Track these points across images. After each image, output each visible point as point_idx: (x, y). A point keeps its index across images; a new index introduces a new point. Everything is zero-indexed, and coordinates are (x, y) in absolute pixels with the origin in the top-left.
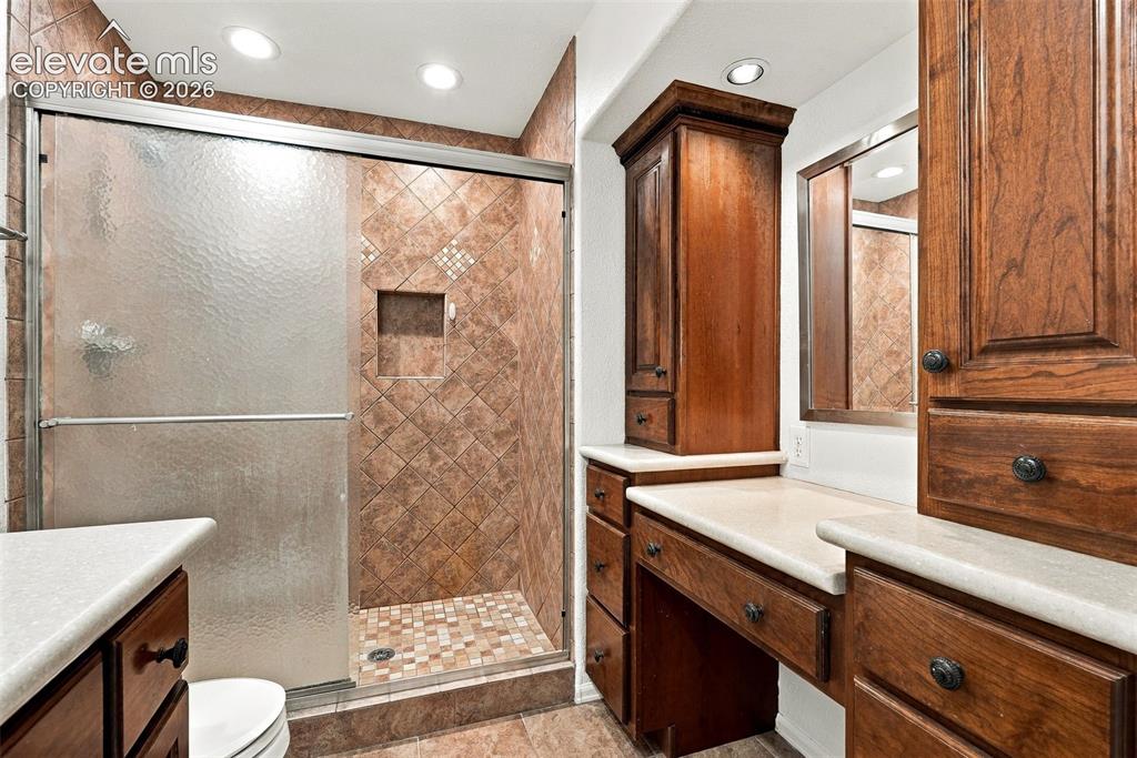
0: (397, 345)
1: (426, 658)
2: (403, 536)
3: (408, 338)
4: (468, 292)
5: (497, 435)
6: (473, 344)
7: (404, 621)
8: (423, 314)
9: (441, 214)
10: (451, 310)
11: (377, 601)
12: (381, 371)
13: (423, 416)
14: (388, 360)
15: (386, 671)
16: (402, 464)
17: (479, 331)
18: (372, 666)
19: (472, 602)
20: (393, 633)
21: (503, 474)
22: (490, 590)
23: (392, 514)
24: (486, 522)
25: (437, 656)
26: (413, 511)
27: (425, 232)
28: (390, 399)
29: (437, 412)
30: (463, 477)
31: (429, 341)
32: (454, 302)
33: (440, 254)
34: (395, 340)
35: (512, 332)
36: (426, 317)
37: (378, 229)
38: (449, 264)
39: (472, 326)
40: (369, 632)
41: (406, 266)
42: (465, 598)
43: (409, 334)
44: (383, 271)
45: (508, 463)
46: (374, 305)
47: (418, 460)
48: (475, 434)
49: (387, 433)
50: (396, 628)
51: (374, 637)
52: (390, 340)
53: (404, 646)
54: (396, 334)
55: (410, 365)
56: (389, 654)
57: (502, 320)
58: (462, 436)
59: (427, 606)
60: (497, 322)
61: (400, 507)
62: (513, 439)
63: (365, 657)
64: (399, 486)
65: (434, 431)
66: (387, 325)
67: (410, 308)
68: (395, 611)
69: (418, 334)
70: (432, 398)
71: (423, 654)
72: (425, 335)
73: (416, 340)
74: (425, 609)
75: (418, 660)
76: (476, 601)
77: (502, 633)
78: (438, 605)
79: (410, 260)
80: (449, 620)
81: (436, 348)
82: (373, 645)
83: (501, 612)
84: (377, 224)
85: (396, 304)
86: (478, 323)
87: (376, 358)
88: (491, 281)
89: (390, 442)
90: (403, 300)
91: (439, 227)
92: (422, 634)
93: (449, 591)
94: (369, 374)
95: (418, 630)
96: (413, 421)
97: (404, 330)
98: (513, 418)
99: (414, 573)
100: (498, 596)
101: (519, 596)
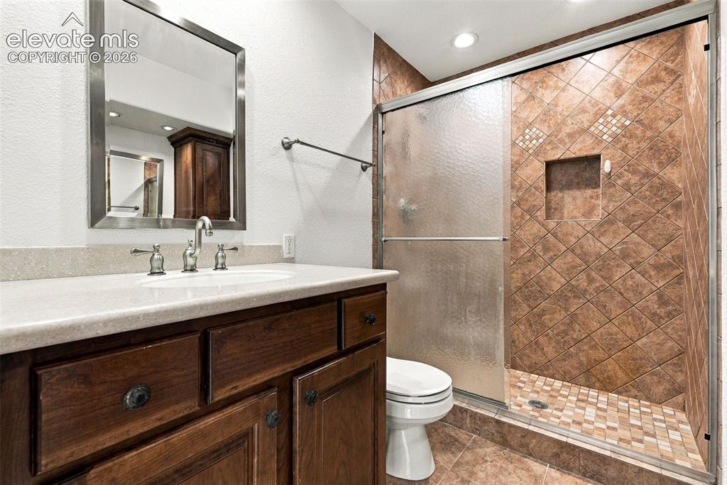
0: (563, 197)
1: (570, 421)
2: (565, 333)
3: (571, 192)
4: (624, 149)
5: (658, 268)
6: (629, 190)
7: (561, 392)
8: (584, 173)
9: (597, 94)
10: (606, 166)
11: (545, 372)
12: (548, 217)
13: (582, 248)
14: (555, 209)
15: (537, 414)
16: (563, 281)
17: (634, 179)
18: (530, 408)
19: (627, 402)
20: (551, 396)
21: (663, 301)
22: (648, 399)
23: (557, 316)
24: (644, 340)
25: (580, 424)
26: (573, 316)
27: (584, 111)
28: (555, 236)
29: (593, 246)
30: (619, 298)
31: (589, 192)
32: (610, 159)
33: (596, 124)
34: (560, 195)
35: (673, 174)
36: (587, 174)
37: (545, 121)
38: (605, 130)
39: (628, 176)
40: (534, 388)
41: (567, 140)
42: (620, 397)
43: (571, 189)
44: (548, 147)
45: (670, 293)
46: (543, 171)
47: (577, 280)
48: (631, 265)
49: (552, 259)
50: (554, 394)
51: (538, 392)
52: (556, 195)
53: (556, 406)
54: (561, 190)
55: (572, 211)
56: (544, 406)
57: (662, 165)
58: (618, 266)
59: (584, 390)
60: (655, 168)
61: (563, 312)
62: (678, 272)
63: (527, 401)
64: (562, 297)
65: (591, 260)
66: (555, 184)
67: (572, 170)
68: (558, 384)
69: (579, 188)
70: (589, 235)
71: (569, 417)
72: (585, 188)
73: (577, 193)
74: (581, 391)
75: (563, 419)
76: (631, 403)
77: (647, 434)
78: (593, 393)
79: (570, 135)
80: (599, 405)
81: (595, 197)
82: (534, 397)
83: (655, 420)
84: (544, 118)
85: (561, 169)
86: (634, 172)
87: (544, 208)
88: (649, 134)
89: (555, 264)
90: (566, 165)
91: (596, 104)
92: (574, 406)
93: (606, 386)
94: (540, 218)
95: (570, 402)
96: (573, 251)
97: (569, 186)
98: (676, 253)
99: (574, 362)
100: (656, 408)
101: (682, 416)
